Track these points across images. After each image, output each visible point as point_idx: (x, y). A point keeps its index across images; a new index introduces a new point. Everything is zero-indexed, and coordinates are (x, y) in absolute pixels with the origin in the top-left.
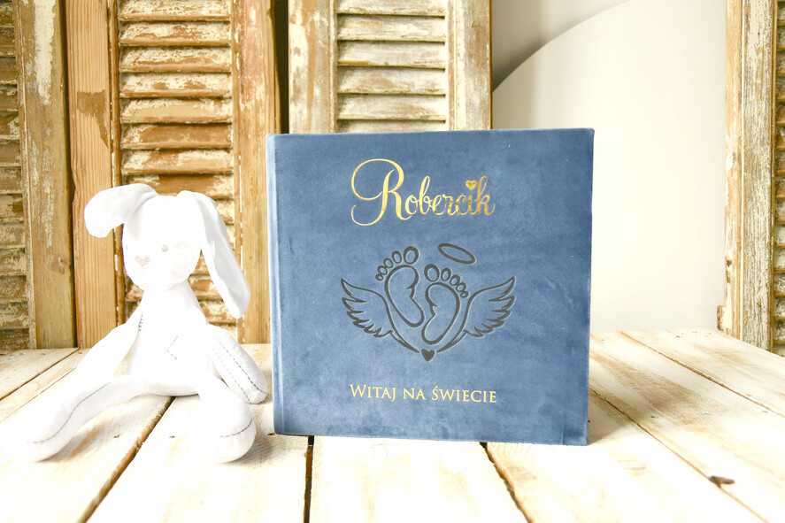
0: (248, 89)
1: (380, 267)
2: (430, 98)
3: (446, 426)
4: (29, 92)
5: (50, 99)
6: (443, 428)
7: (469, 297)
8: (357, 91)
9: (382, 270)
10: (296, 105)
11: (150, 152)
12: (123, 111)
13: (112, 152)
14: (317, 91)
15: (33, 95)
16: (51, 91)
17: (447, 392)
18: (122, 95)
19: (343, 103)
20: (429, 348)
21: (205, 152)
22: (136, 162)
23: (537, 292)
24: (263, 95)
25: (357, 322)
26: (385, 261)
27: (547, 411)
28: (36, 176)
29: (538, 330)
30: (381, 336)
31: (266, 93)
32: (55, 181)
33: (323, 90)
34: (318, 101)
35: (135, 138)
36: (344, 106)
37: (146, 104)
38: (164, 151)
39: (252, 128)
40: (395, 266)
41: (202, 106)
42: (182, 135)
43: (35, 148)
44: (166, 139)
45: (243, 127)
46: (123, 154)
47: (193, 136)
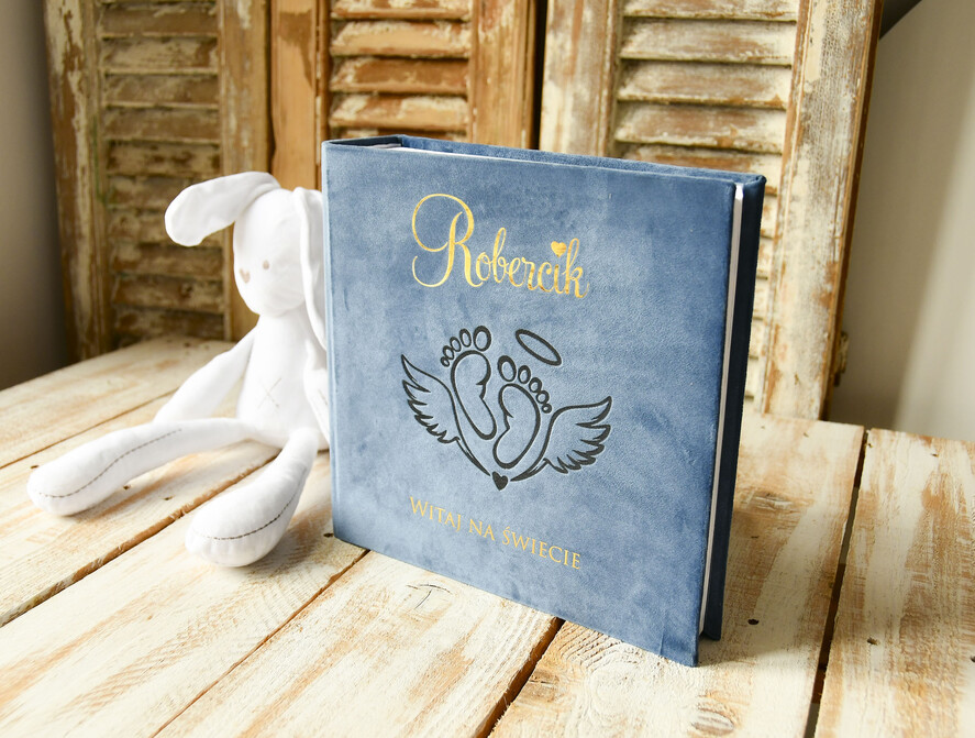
0: (491, 9)
1: (445, 348)
2: (771, 27)
3: (517, 583)
4: (228, 12)
5: (251, 21)
6: (514, 585)
7: (552, 413)
8: (651, 14)
9: (448, 352)
10: (556, 36)
11: (366, 97)
12: (335, 38)
13: (317, 95)
14: (588, 14)
15: (232, 15)
16: (251, 11)
17: (521, 538)
18: (334, 15)
19: (632, 33)
20: (502, 472)
21: (437, 99)
22: (349, 110)
23: (640, 427)
24: (511, 19)
25: (420, 417)
26: (452, 339)
27: (643, 602)
28: (233, 123)
29: (638, 483)
30: (446, 442)
31: (516, 16)
32: (254, 132)
33: (597, 13)
34: (589, 30)
35: (348, 77)
36: (632, 38)
37: (365, 28)
38: (386, 95)
39: (493, 70)
40: (464, 349)
41: (435, 32)
42: (407, 74)
43: (232, 87)
44: (384, 79)
45: (481, 67)
46: (332, 99)
47: (420, 77)
